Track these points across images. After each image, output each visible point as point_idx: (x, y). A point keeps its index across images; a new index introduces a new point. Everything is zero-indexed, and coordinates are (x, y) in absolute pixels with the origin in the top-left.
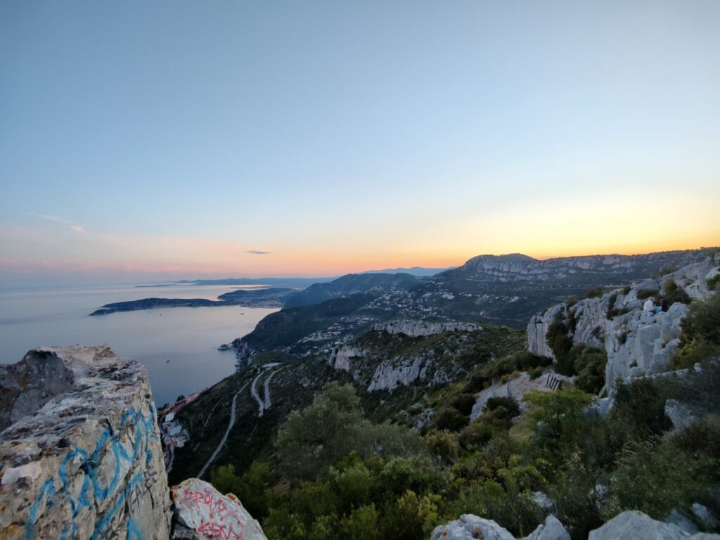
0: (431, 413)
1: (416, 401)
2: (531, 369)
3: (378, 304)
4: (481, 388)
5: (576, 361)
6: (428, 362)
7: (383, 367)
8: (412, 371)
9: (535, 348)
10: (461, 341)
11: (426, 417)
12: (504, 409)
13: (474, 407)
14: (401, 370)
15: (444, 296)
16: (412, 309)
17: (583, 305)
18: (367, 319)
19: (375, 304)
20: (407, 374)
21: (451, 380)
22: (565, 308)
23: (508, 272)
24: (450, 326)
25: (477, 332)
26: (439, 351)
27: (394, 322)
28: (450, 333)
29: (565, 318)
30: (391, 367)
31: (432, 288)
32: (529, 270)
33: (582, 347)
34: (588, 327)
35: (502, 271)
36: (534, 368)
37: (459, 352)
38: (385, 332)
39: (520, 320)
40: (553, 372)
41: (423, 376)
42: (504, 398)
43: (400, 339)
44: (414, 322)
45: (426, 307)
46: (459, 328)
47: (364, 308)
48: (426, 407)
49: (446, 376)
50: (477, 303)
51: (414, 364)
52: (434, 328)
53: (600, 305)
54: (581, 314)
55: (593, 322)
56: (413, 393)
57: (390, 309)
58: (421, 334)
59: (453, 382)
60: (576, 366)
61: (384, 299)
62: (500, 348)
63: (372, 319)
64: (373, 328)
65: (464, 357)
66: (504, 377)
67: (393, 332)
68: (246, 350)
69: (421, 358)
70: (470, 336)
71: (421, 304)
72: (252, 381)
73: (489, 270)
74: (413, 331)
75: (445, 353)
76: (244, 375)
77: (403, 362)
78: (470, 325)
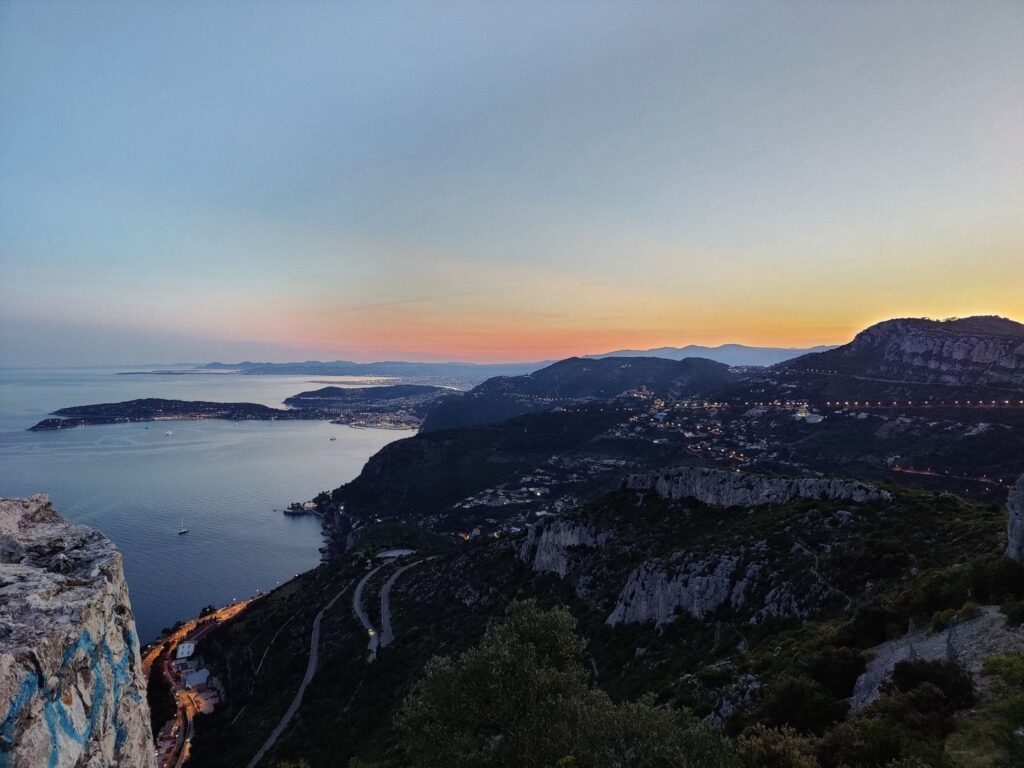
0: (755, 685)
1: (720, 655)
2: (1010, 599)
3: (638, 429)
4: (882, 638)
6: (753, 568)
7: (643, 573)
8: (713, 587)
10: (834, 523)
11: (743, 693)
12: (937, 690)
13: (862, 680)
14: (686, 583)
15: (799, 416)
16: (718, 444)
18: (611, 462)
19: (631, 429)
20: (702, 593)
21: (805, 613)
23: (965, 362)
24: (809, 485)
25: (880, 504)
26: (780, 544)
27: (673, 471)
28: (808, 504)
30: (664, 575)
35: (950, 360)
37: (828, 548)
38: (652, 494)
39: (990, 481)
41: (739, 598)
42: (936, 663)
43: (687, 511)
45: (752, 441)
46: (830, 492)
47: (604, 436)
48: (745, 670)
49: (794, 604)
50: (882, 434)
51: (718, 571)
52: (768, 490)
56: (712, 636)
57: (665, 440)
58: (738, 501)
59: (811, 618)
62: (932, 545)
63: (623, 463)
64: (625, 483)
65: (841, 562)
66: (940, 615)
67: (670, 494)
68: (342, 517)
69: (736, 559)
70: (858, 512)
71: (740, 432)
72: (354, 586)
73: (914, 355)
74: (718, 494)
75: (793, 550)
76: (339, 570)
77: (693, 565)
78: (860, 487)
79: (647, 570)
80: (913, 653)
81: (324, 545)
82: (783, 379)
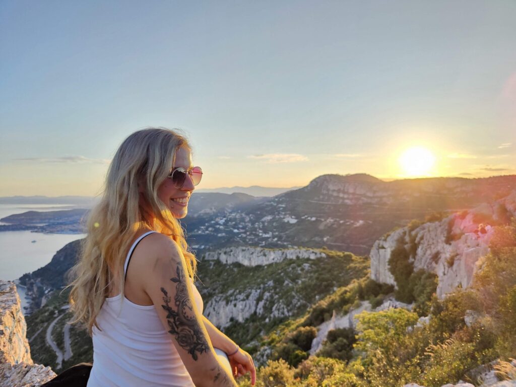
0: (268, 351)
1: (252, 339)
2: (372, 297)
3: (210, 229)
4: (323, 321)
5: (416, 287)
6: (267, 295)
7: (214, 302)
8: (248, 306)
9: (378, 275)
10: (302, 270)
11: (263, 356)
12: (345, 341)
13: (315, 341)
14: (235, 305)
15: (286, 220)
16: (249, 235)
17: (424, 229)
18: (196, 247)
19: (207, 229)
20: (243, 310)
21: (290, 314)
22: (407, 233)
23: (354, 194)
24: (292, 253)
25: (319, 260)
26: (279, 282)
27: (228, 250)
28: (291, 262)
29: (406, 243)
30: (224, 303)
31: (273, 211)
32: (375, 192)
33: (422, 272)
34: (429, 252)
35: (347, 193)
36: (376, 296)
37: (300, 282)
38: (218, 262)
39: (364, 246)
40: (394, 299)
41: (260, 311)
42: (345, 329)
43: (236, 270)
44: (252, 249)
45: (265, 233)
46: (300, 255)
47: (193, 233)
48: (263, 344)
49: (285, 310)
50: (322, 227)
51: (250, 298)
52: (274, 256)
53: (439, 230)
54: (422, 238)
55: (432, 246)
56: (248, 331)
57: (224, 234)
58: (259, 263)
59: (293, 316)
60: (416, 293)
61: (217, 223)
62: (343, 276)
63: (203, 247)
64: (204, 257)
65: (305, 288)
66: (346, 307)
67: (227, 261)
68: (39, 288)
69: (259, 291)
70: (312, 264)
71: (260, 229)
72: (47, 327)
73: (334, 191)
74: (250, 259)
75: (285, 284)
76: (36, 318)
77: (238, 296)
78: (313, 252)
79: (216, 301)
80: (335, 326)
81: (27, 305)
82: (279, 202)
